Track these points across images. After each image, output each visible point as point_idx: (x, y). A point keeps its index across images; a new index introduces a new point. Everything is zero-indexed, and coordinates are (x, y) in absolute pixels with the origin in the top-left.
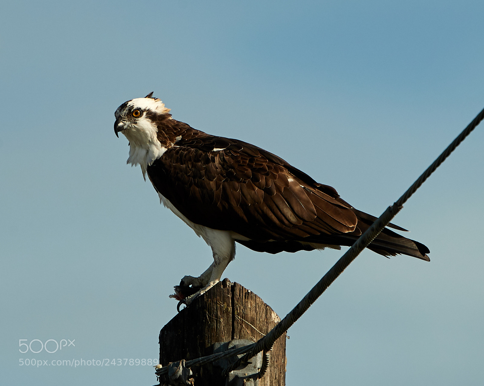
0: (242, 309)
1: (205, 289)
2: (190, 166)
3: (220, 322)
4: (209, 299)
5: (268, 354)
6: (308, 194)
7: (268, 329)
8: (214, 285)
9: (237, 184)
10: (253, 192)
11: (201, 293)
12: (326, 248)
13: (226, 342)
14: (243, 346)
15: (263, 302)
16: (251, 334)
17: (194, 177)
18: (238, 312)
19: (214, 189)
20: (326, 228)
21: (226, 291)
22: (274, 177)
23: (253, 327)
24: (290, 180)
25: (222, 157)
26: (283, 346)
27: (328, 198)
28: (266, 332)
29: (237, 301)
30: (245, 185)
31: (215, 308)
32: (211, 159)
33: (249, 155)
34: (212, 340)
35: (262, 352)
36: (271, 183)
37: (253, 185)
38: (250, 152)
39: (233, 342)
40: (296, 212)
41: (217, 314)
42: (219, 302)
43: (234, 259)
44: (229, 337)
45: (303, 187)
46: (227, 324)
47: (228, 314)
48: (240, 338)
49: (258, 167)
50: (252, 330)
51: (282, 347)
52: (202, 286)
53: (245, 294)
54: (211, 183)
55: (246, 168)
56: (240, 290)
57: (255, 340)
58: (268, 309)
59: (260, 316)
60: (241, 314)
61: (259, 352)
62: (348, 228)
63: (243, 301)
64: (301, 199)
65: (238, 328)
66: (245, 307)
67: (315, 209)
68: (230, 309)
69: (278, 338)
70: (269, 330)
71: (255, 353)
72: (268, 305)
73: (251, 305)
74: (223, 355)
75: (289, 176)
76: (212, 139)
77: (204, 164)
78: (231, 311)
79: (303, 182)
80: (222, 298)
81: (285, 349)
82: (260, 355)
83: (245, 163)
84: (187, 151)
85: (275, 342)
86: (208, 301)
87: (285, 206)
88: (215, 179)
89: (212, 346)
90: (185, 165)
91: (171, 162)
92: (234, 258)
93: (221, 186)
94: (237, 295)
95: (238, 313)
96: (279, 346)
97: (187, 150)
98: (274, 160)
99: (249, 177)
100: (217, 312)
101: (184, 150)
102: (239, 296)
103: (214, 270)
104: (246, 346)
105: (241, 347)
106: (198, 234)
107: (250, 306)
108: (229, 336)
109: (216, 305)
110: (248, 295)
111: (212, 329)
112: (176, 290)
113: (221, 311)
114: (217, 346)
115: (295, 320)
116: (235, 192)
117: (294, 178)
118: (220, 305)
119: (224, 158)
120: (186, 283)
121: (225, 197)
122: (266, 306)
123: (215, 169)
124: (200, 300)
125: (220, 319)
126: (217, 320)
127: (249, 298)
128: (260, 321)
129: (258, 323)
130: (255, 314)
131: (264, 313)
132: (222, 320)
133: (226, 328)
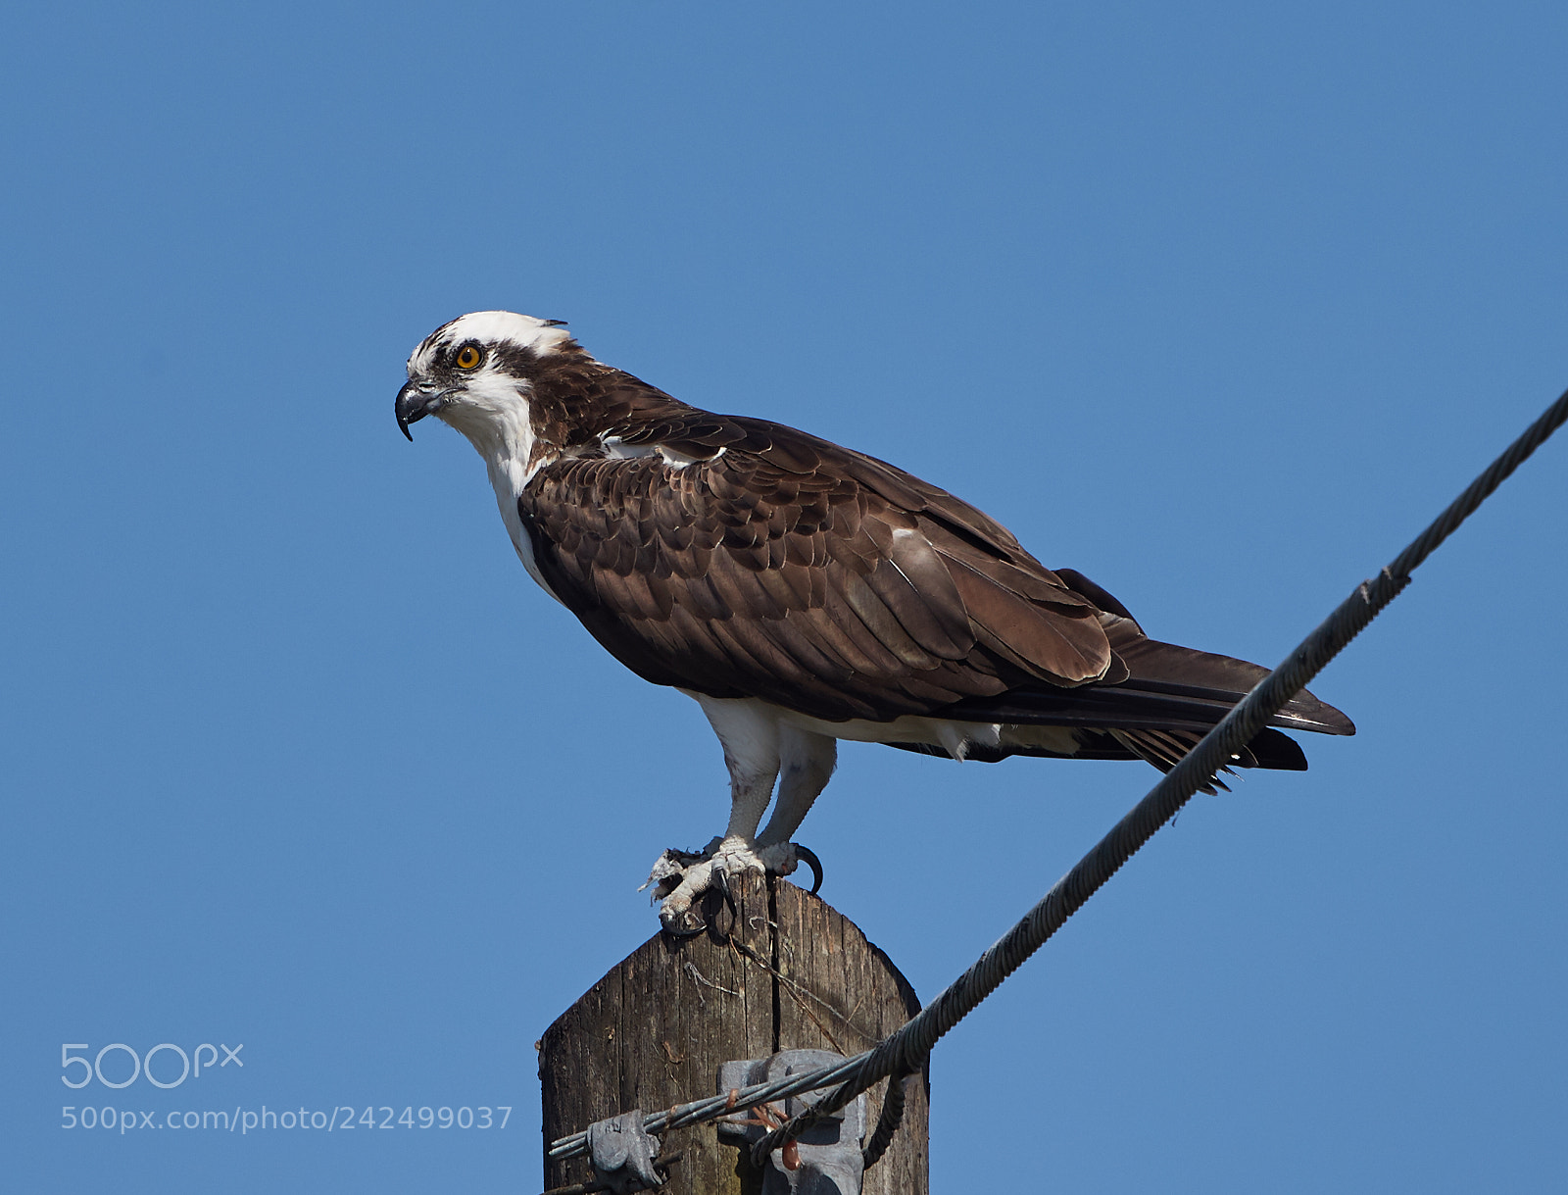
18: (791, 967)
23: (838, 1013)
34: (713, 1053)
39: (780, 1059)
44: (765, 1046)
46: (758, 1004)
53: (812, 913)
56: (795, 902)
65: (791, 1017)
66: (812, 954)
73: (829, 948)
94: (787, 918)
107: (825, 951)
108: (766, 1041)
110: (822, 916)
127: (822, 927)
128: (857, 995)
129: (851, 1001)
130: (843, 975)
131: (869, 973)
132: (742, 993)
133: (756, 1019)
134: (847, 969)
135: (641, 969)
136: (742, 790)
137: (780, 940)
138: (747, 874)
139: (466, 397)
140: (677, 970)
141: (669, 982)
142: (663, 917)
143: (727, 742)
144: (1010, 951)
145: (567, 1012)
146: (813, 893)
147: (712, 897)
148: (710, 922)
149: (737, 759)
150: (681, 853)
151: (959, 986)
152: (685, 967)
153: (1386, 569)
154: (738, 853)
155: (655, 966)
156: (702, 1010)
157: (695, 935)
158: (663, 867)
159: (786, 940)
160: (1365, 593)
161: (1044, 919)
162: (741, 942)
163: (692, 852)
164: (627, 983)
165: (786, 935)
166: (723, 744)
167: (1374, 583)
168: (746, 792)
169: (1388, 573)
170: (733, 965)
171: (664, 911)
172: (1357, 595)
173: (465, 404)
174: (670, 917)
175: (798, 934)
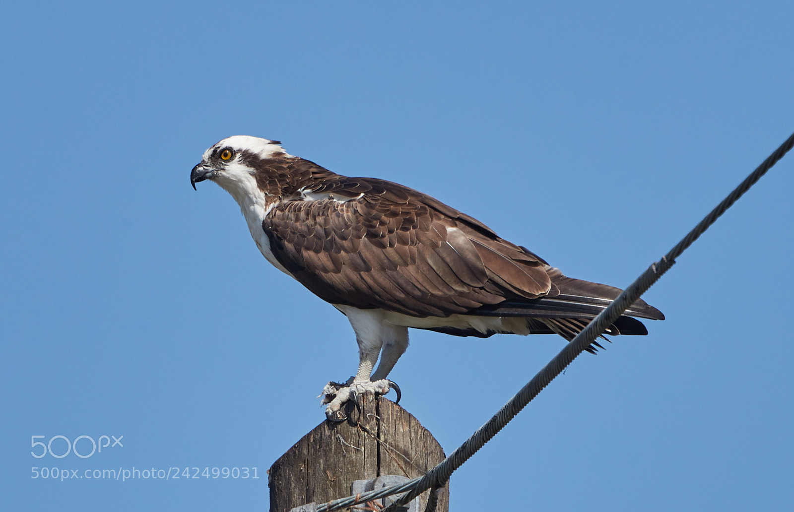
0: (391, 434)
23: (407, 459)
34: (349, 476)
38: (393, 197)
39: (380, 480)
46: (371, 454)
49: (403, 217)
53: (396, 412)
56: (388, 407)
94: (384, 414)
107: (402, 430)
108: (373, 471)
110: (400, 414)
122: (425, 431)
126: (355, 449)
127: (400, 419)
128: (416, 451)
129: (413, 453)
130: (410, 441)
131: (422, 440)
132: (363, 448)
133: (369, 461)
134: (412, 438)
135: (316, 437)
136: (365, 355)
137: (381, 425)
138: (365, 394)
139: (224, 173)
140: (333, 438)
141: (329, 443)
142: (327, 413)
143: (357, 332)
144: (488, 431)
145: (282, 457)
146: (397, 403)
147: (350, 404)
148: (349, 416)
149: (363, 340)
150: (336, 384)
151: (464, 447)
152: (337, 436)
153: (664, 258)
154: (362, 384)
155: (323, 436)
156: (344, 456)
157: (341, 422)
158: (328, 389)
159: (384, 425)
160: (654, 268)
161: (503, 417)
162: (363, 426)
163: (341, 383)
164: (310, 444)
165: (384, 422)
166: (356, 333)
167: (658, 263)
168: (366, 356)
169: (665, 259)
170: (359, 436)
171: (327, 410)
172: (650, 269)
173: (223, 176)
174: (330, 413)
175: (389, 422)
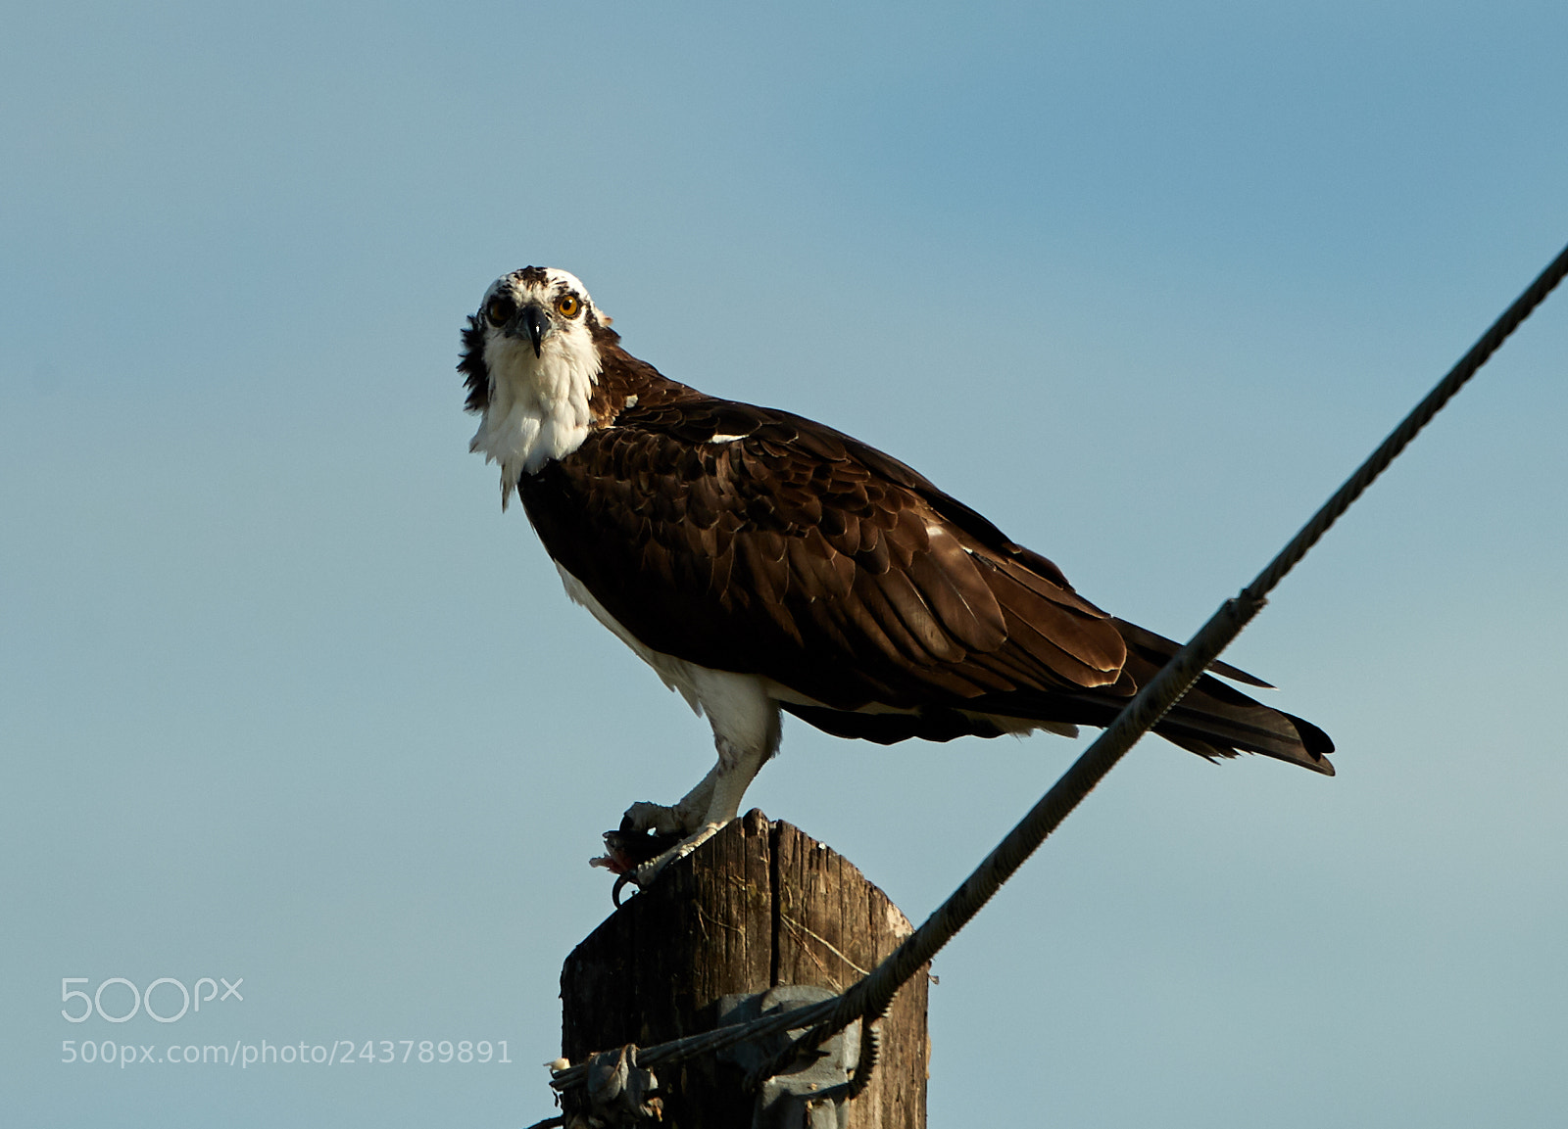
0: (801, 897)
1: (695, 840)
2: (644, 485)
3: (737, 936)
4: (706, 870)
5: (876, 1028)
6: (985, 571)
7: (877, 957)
8: (719, 829)
9: (777, 540)
10: (824, 563)
11: (683, 851)
12: (1038, 732)
13: (756, 992)
14: (803, 1005)
15: (861, 877)
16: (827, 971)
17: (656, 516)
18: (791, 905)
19: (712, 552)
20: (1035, 675)
21: (755, 846)
22: (886, 521)
23: (833, 949)
24: (934, 531)
25: (737, 461)
26: (920, 1004)
27: (1042, 586)
28: (870, 966)
29: (787, 875)
30: (801, 542)
31: (724, 895)
32: (704, 466)
33: (816, 457)
34: (714, 987)
35: (858, 1023)
36: (876, 540)
37: (825, 543)
38: (817, 447)
39: (776, 994)
40: (946, 623)
41: (729, 912)
42: (735, 878)
43: (779, 753)
44: (763, 980)
45: (970, 551)
46: (759, 940)
47: (761, 913)
48: (795, 983)
49: (840, 492)
50: (831, 960)
51: (917, 1007)
52: (684, 833)
53: (811, 853)
54: (704, 533)
55: (806, 494)
56: (795, 844)
57: (838, 986)
58: (876, 900)
59: (854, 918)
60: (800, 913)
61: (850, 1021)
62: (1099, 675)
63: (805, 873)
64: (961, 586)
65: (789, 953)
66: (811, 892)
67: (1002, 617)
68: (767, 898)
69: (904, 981)
70: (880, 959)
71: (839, 1026)
72: (876, 888)
73: (828, 886)
74: (746, 1031)
75: (929, 520)
76: (708, 408)
77: (686, 479)
78: (770, 904)
79: (970, 537)
80: (743, 866)
81: (926, 1014)
82: (853, 1031)
83: (804, 477)
84: (635, 440)
85: (896, 994)
86: (702, 874)
87: (915, 607)
88: (715, 523)
89: (715, 1006)
90: (629, 481)
91: (589, 472)
92: (778, 750)
93: (732, 545)
94: (787, 858)
95: (788, 908)
96: (908, 1004)
97: (638, 437)
98: (889, 473)
99: (812, 520)
100: (729, 906)
101: (628, 437)
102: (794, 859)
103: (720, 784)
104: (811, 1003)
105: (799, 1006)
106: (669, 682)
107: (823, 890)
108: (764, 975)
109: (727, 886)
110: (820, 857)
111: (715, 955)
112: (609, 844)
113: (740, 903)
114: (729, 1004)
115: (956, 928)
116: (771, 563)
117: (945, 525)
118: (738, 886)
119: (741, 462)
120: (637, 822)
121: (744, 574)
122: (871, 890)
123: (714, 494)
124: (679, 872)
125: (737, 927)
126: (727, 929)
127: (820, 866)
128: (852, 931)
130: (839, 913)
131: (864, 911)
132: (743, 929)
133: (756, 955)
134: (844, 907)
169: (1247, 595)
